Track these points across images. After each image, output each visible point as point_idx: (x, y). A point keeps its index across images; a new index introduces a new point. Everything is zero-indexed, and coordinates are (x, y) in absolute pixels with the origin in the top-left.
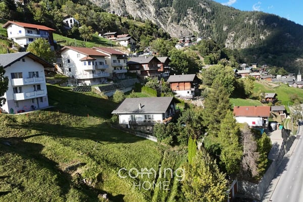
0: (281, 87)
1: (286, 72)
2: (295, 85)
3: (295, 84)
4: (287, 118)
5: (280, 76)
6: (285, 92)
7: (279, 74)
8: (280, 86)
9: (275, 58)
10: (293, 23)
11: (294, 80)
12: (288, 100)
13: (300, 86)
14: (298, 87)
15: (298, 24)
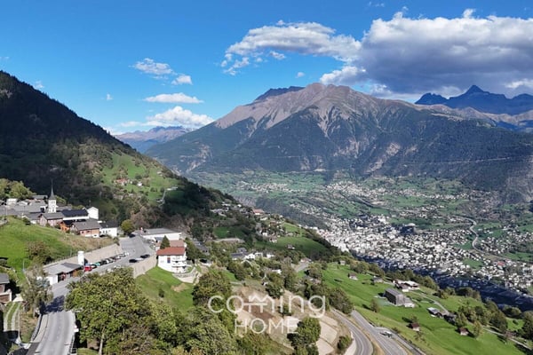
0: (8, 226)
1: (29, 192)
2: (43, 221)
3: (42, 218)
4: (16, 300)
5: (15, 200)
6: (18, 237)
7: (12, 196)
8: (8, 223)
9: (8, 162)
10: (45, 97)
11: (43, 209)
12: (23, 254)
13: (52, 223)
14: (48, 225)
15: (53, 100)
